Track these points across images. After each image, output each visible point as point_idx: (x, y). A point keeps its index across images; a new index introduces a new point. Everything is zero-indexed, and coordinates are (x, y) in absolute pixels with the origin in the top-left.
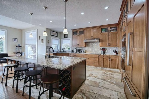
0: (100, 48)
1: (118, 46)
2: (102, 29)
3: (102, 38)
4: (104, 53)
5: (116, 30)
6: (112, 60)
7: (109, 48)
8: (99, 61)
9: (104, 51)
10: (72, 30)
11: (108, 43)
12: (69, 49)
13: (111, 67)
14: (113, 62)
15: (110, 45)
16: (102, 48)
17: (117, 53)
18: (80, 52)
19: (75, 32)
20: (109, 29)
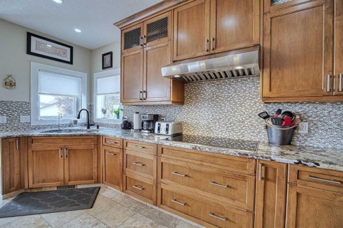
0: (262, 108)
7: (325, 110)
8: (260, 203)
12: (118, 114)
16: (272, 110)
18: (152, 131)
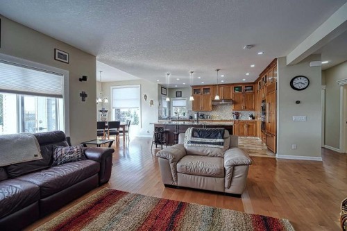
0: (233, 111)
1: (254, 110)
2: (235, 87)
3: (236, 99)
4: (237, 118)
5: (252, 89)
6: (248, 126)
7: (244, 112)
9: (237, 115)
10: (192, 86)
11: (243, 105)
13: (248, 135)
14: (250, 129)
15: (246, 108)
17: (253, 118)
19: (196, 90)
20: (244, 88)
